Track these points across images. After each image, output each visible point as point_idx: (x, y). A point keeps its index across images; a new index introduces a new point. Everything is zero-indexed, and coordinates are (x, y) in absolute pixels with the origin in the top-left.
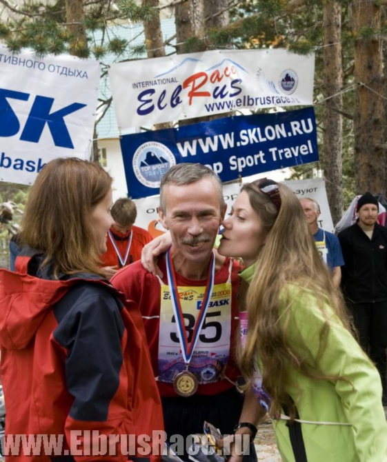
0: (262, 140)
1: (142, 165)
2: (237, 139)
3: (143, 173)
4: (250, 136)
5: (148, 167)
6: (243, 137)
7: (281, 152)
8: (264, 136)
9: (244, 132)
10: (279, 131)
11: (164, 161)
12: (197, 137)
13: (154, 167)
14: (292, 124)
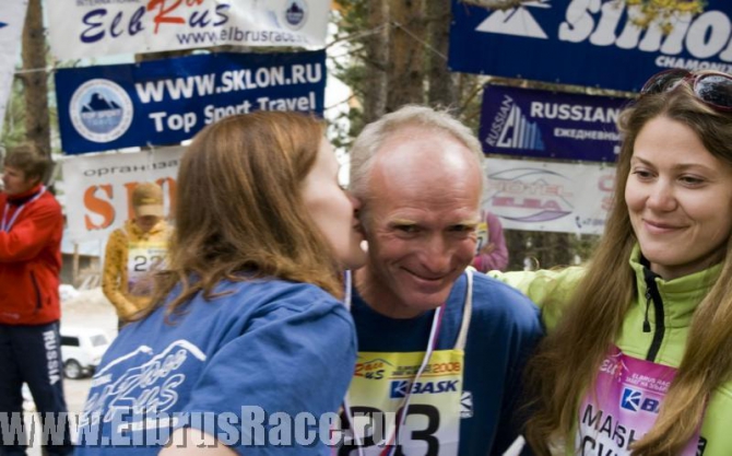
0: (251, 86)
1: (85, 110)
2: (218, 83)
3: (85, 122)
4: (236, 80)
5: (92, 114)
6: (225, 81)
7: (273, 103)
8: (253, 80)
9: (228, 74)
10: (275, 76)
11: (116, 106)
12: (164, 77)
13: (102, 114)
14: (295, 68)
